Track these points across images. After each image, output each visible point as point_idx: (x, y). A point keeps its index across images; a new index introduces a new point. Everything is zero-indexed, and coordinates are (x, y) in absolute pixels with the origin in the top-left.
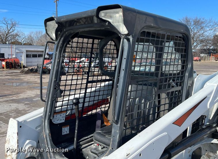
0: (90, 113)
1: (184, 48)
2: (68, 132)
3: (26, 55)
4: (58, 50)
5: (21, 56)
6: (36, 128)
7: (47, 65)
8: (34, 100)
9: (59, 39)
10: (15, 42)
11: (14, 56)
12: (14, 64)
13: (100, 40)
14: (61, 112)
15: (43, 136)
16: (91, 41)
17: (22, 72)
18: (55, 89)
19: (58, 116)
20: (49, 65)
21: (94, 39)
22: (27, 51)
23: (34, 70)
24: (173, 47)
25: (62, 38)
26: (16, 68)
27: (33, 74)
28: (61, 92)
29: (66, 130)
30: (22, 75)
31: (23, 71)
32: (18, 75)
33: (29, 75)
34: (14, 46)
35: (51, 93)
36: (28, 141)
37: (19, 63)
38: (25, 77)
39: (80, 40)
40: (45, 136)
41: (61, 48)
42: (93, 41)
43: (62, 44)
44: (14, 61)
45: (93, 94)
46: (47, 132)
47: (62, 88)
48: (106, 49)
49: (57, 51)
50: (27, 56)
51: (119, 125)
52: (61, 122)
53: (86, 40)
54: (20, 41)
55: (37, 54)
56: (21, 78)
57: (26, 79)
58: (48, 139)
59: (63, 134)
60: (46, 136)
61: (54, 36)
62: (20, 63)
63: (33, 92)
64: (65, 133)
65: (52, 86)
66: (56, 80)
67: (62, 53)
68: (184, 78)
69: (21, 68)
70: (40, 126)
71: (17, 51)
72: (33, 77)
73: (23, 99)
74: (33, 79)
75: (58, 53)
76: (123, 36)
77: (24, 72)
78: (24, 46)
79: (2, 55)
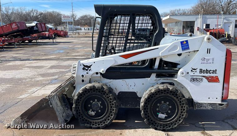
3: (235, 25)
5: (229, 26)
22: (236, 21)
37: (224, 33)
44: (219, 31)
71: (225, 21)
78: (233, 16)
79: (208, 26)
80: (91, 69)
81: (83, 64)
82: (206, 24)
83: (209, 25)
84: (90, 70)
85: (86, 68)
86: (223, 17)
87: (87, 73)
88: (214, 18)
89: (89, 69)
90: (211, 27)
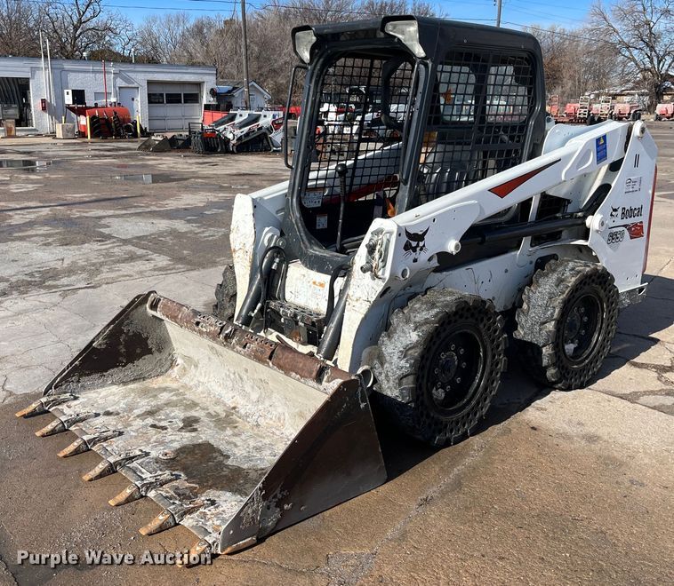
0: (363, 199)
1: (529, 76)
2: (326, 226)
3: (149, 95)
4: (313, 80)
5: (133, 99)
6: (277, 212)
7: (217, 126)
8: (206, 212)
9: (315, 61)
10: (102, 52)
11: (113, 100)
12: (116, 125)
13: (384, 62)
14: (315, 188)
15: (291, 221)
16: (367, 62)
17: (146, 147)
18: (308, 147)
19: (312, 194)
20: (225, 126)
21: (373, 59)
22: (150, 83)
23: (180, 142)
24: (512, 76)
25: (321, 60)
26: (123, 137)
27: (179, 154)
28: (319, 153)
29: (322, 222)
30: (147, 155)
31: (147, 144)
32: (136, 155)
33: (168, 156)
34: (112, 68)
35: (302, 153)
36: (267, 229)
37: (129, 120)
38: (159, 162)
39: (350, 62)
40: (294, 221)
41: (319, 76)
42: (372, 63)
43: (319, 70)
44: (116, 113)
45: (369, 163)
46: (296, 214)
47: (319, 148)
48: (395, 78)
49: (311, 82)
50: (153, 99)
51: (408, 186)
52: (315, 206)
53: (358, 62)
54: (118, 49)
55: (182, 91)
56: (150, 163)
57: (164, 166)
58: (300, 225)
59: (317, 228)
60: (296, 221)
61: (306, 56)
62: (132, 121)
63: (197, 197)
64: (321, 227)
65: (303, 142)
66: (310, 133)
67: (320, 85)
68: (527, 129)
69: (135, 135)
70: (282, 210)
71: (120, 83)
72: (181, 160)
73: (177, 210)
74: (185, 166)
75: (312, 86)
76: (418, 60)
77: (150, 146)
78: (140, 68)
79: (79, 96)
80: (424, 246)
81: (406, 232)
82: (73, 91)
83: (82, 92)
84: (421, 249)
85: (414, 244)
86: (112, 70)
87: (415, 260)
88: (88, 72)
89: (421, 244)
90: (90, 101)
